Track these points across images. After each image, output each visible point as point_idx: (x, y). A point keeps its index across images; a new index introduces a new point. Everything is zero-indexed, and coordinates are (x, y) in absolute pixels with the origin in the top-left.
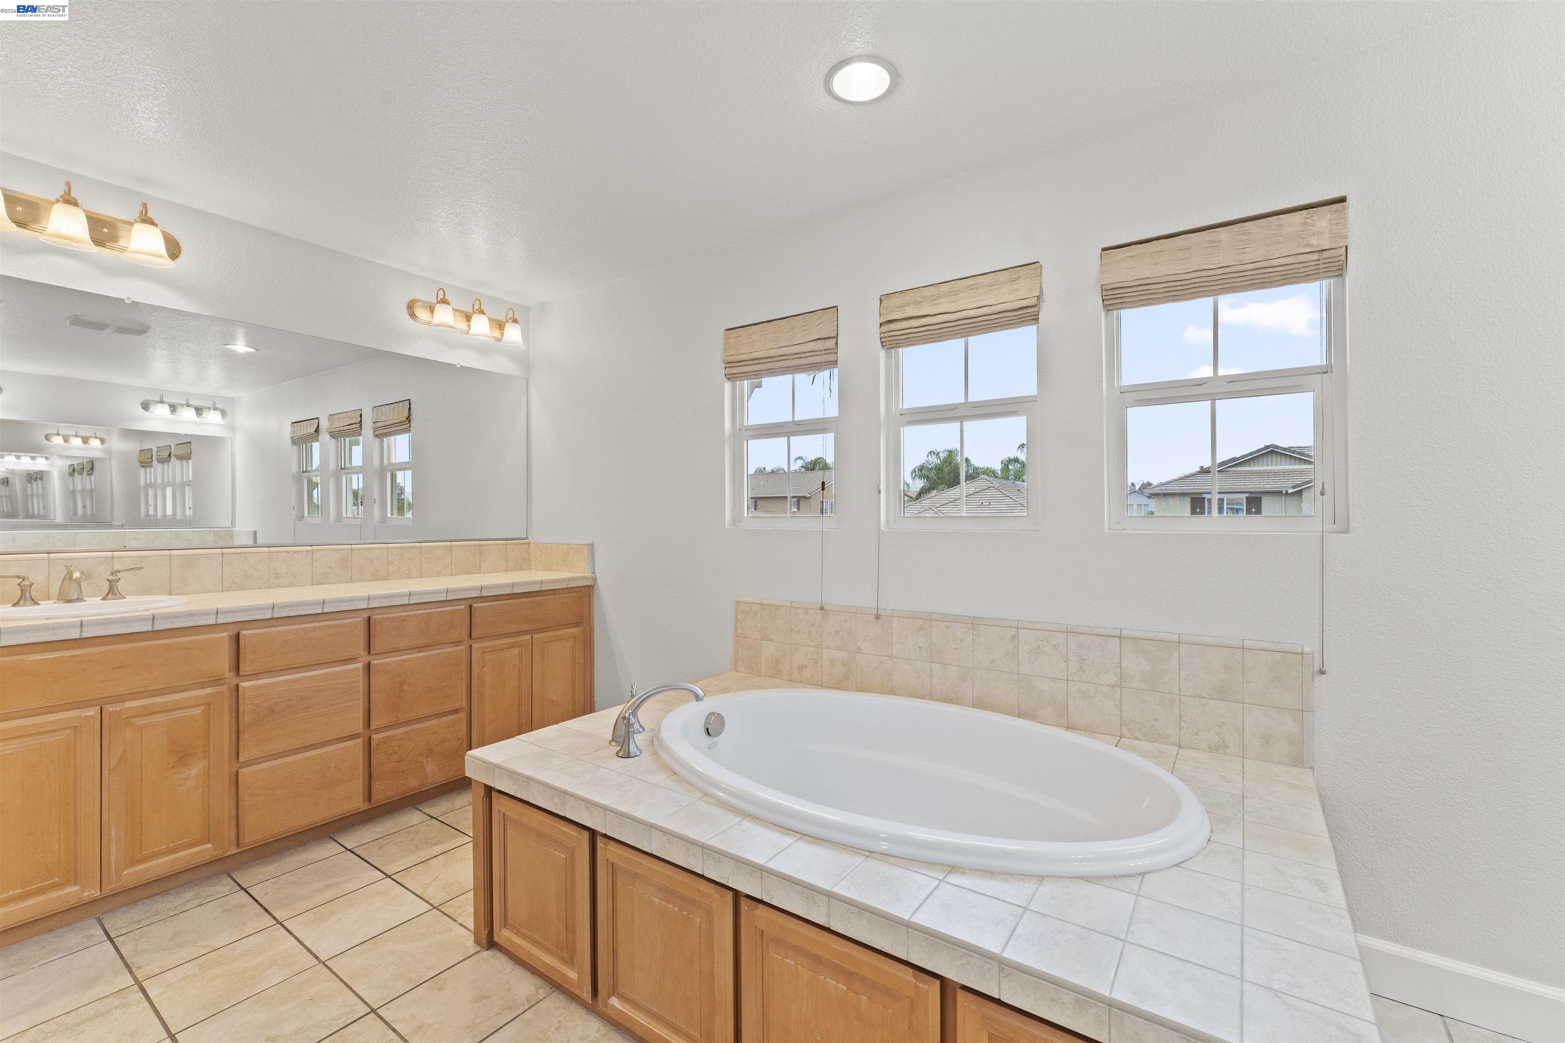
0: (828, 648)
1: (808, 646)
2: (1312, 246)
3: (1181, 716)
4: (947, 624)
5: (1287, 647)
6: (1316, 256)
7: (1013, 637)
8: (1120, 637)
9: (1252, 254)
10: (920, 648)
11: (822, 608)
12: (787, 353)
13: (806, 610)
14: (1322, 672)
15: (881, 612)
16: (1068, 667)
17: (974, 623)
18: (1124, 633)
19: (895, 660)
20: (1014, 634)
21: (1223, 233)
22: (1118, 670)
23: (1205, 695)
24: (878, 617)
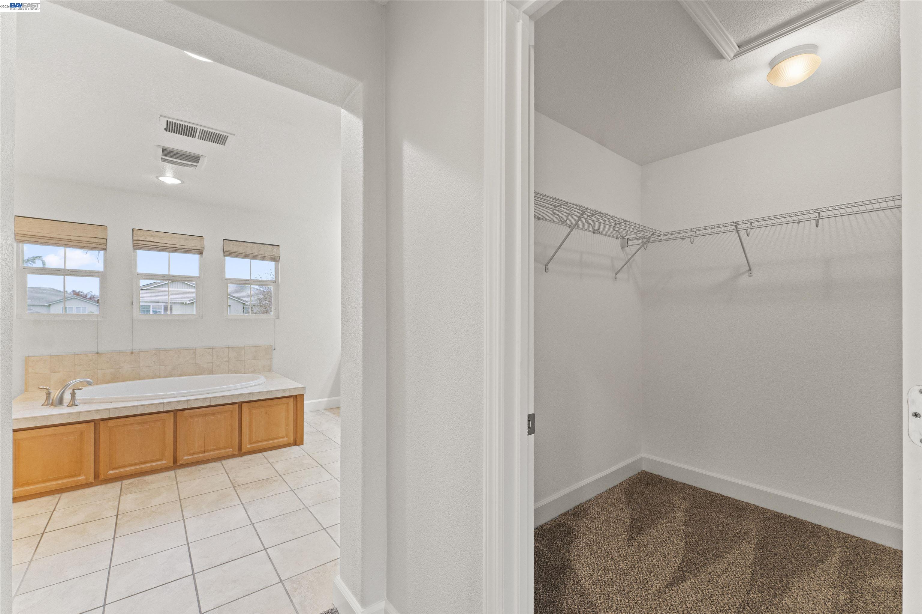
0: (101, 369)
1: (88, 370)
2: (273, 254)
3: (245, 366)
4: (167, 351)
5: (268, 345)
6: (274, 257)
7: (194, 352)
8: (229, 348)
9: (262, 253)
10: (154, 361)
11: (98, 353)
12: (71, 239)
13: (86, 355)
14: (275, 349)
15: (134, 351)
16: (213, 359)
17: (178, 350)
18: (230, 346)
19: (141, 368)
20: (194, 351)
21: (255, 245)
22: (228, 357)
23: (250, 359)
24: (132, 353)
